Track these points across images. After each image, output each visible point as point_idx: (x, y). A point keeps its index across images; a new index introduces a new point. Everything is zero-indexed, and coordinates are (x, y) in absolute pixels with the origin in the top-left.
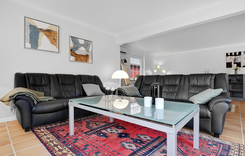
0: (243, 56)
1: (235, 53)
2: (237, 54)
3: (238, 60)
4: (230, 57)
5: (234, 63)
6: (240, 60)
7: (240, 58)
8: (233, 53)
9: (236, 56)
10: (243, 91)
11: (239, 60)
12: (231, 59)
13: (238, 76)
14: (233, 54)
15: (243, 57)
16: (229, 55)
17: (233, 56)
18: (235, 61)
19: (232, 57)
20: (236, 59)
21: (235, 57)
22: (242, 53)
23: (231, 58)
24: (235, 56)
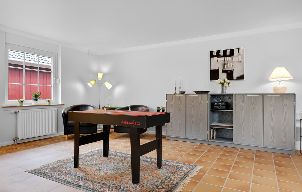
0: (237, 58)
1: (225, 51)
2: (228, 53)
3: (228, 66)
4: (216, 58)
5: (223, 71)
6: (232, 66)
7: (233, 62)
8: (221, 51)
9: (226, 58)
10: (232, 127)
11: (230, 65)
12: (218, 64)
13: (228, 97)
14: (222, 54)
15: (237, 60)
16: (215, 54)
17: (221, 57)
18: (224, 67)
19: (219, 59)
20: (226, 63)
21: (225, 60)
22: (236, 52)
23: (217, 60)
24: (224, 58)
